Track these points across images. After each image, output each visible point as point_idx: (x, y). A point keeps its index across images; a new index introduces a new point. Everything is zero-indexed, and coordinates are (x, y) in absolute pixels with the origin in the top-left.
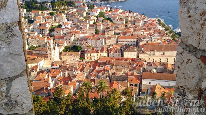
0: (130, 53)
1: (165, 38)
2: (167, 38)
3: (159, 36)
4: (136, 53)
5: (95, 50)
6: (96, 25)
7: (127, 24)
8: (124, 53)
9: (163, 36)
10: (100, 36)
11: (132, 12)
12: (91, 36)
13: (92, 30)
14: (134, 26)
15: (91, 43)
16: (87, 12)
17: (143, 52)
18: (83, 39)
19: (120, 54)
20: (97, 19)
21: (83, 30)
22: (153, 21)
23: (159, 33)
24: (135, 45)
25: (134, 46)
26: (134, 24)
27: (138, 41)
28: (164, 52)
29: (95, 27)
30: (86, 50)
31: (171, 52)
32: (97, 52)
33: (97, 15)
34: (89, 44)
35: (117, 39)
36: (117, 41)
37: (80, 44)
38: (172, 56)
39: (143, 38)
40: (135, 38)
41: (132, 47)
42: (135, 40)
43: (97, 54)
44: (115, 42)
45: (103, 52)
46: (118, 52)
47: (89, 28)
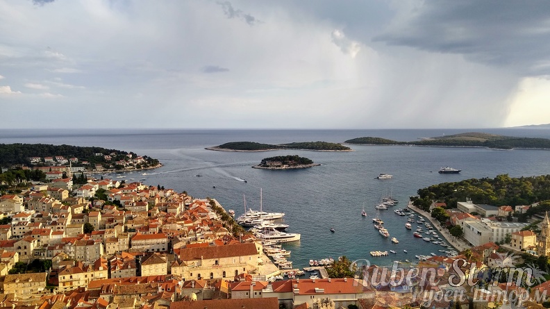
0: (154, 266)
1: (220, 234)
2: (225, 233)
3: (210, 230)
4: (165, 265)
5: (80, 266)
6: (88, 215)
7: (151, 211)
8: (142, 266)
9: (217, 229)
10: (93, 237)
11: (163, 188)
12: (73, 238)
13: (77, 225)
14: (166, 213)
15: (75, 253)
16: (69, 191)
17: (180, 263)
18: (56, 245)
19: (135, 270)
20: (90, 203)
21: (58, 226)
22: (201, 204)
23: (211, 225)
24: (166, 250)
25: (162, 253)
26: (166, 211)
27: (171, 241)
28: (217, 259)
29: (84, 219)
30: (61, 267)
31: (230, 258)
32: (85, 269)
33: (91, 196)
34: (68, 255)
35: (130, 241)
36: (130, 245)
37: (51, 256)
38: (231, 265)
39: (180, 236)
40: (165, 237)
41: (158, 254)
42: (165, 240)
43: (86, 274)
44: (126, 248)
45: (98, 269)
46: (129, 267)
47: (73, 222)
